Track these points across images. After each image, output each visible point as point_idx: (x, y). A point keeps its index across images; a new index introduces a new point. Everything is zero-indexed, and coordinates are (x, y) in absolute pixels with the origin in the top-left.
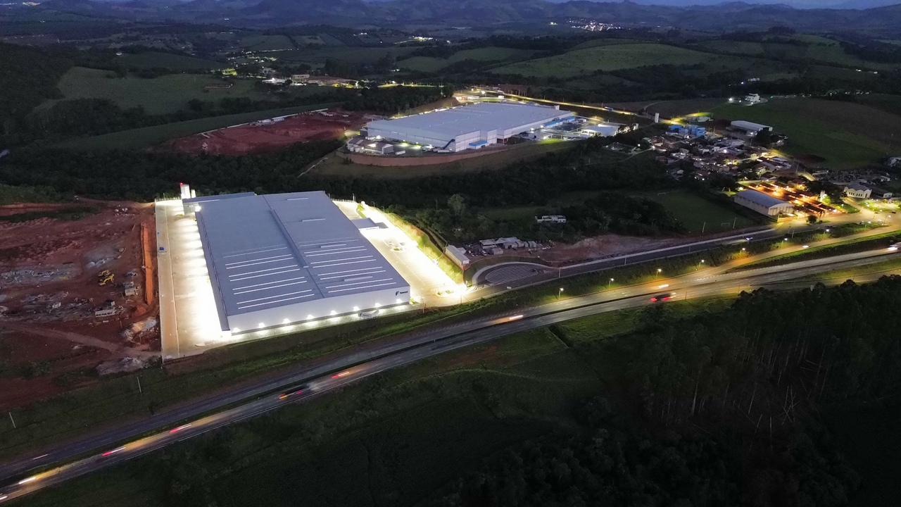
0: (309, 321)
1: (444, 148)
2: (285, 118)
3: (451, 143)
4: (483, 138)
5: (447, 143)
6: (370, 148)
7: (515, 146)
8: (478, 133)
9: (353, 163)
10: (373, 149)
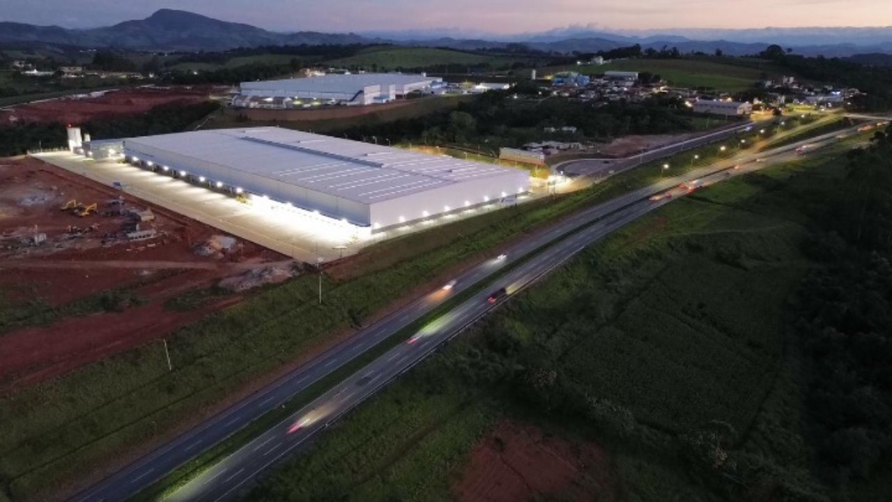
0: (447, 214)
1: (352, 100)
2: (106, 94)
3: (359, 96)
4: (385, 93)
5: (353, 96)
6: (266, 102)
7: (415, 101)
8: (378, 87)
9: (250, 120)
10: (270, 103)
